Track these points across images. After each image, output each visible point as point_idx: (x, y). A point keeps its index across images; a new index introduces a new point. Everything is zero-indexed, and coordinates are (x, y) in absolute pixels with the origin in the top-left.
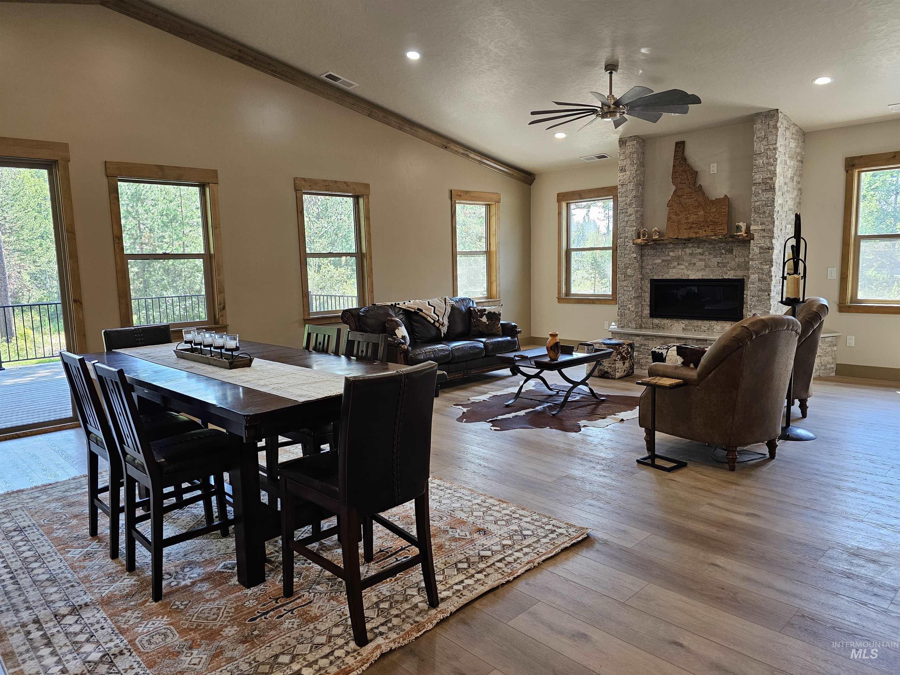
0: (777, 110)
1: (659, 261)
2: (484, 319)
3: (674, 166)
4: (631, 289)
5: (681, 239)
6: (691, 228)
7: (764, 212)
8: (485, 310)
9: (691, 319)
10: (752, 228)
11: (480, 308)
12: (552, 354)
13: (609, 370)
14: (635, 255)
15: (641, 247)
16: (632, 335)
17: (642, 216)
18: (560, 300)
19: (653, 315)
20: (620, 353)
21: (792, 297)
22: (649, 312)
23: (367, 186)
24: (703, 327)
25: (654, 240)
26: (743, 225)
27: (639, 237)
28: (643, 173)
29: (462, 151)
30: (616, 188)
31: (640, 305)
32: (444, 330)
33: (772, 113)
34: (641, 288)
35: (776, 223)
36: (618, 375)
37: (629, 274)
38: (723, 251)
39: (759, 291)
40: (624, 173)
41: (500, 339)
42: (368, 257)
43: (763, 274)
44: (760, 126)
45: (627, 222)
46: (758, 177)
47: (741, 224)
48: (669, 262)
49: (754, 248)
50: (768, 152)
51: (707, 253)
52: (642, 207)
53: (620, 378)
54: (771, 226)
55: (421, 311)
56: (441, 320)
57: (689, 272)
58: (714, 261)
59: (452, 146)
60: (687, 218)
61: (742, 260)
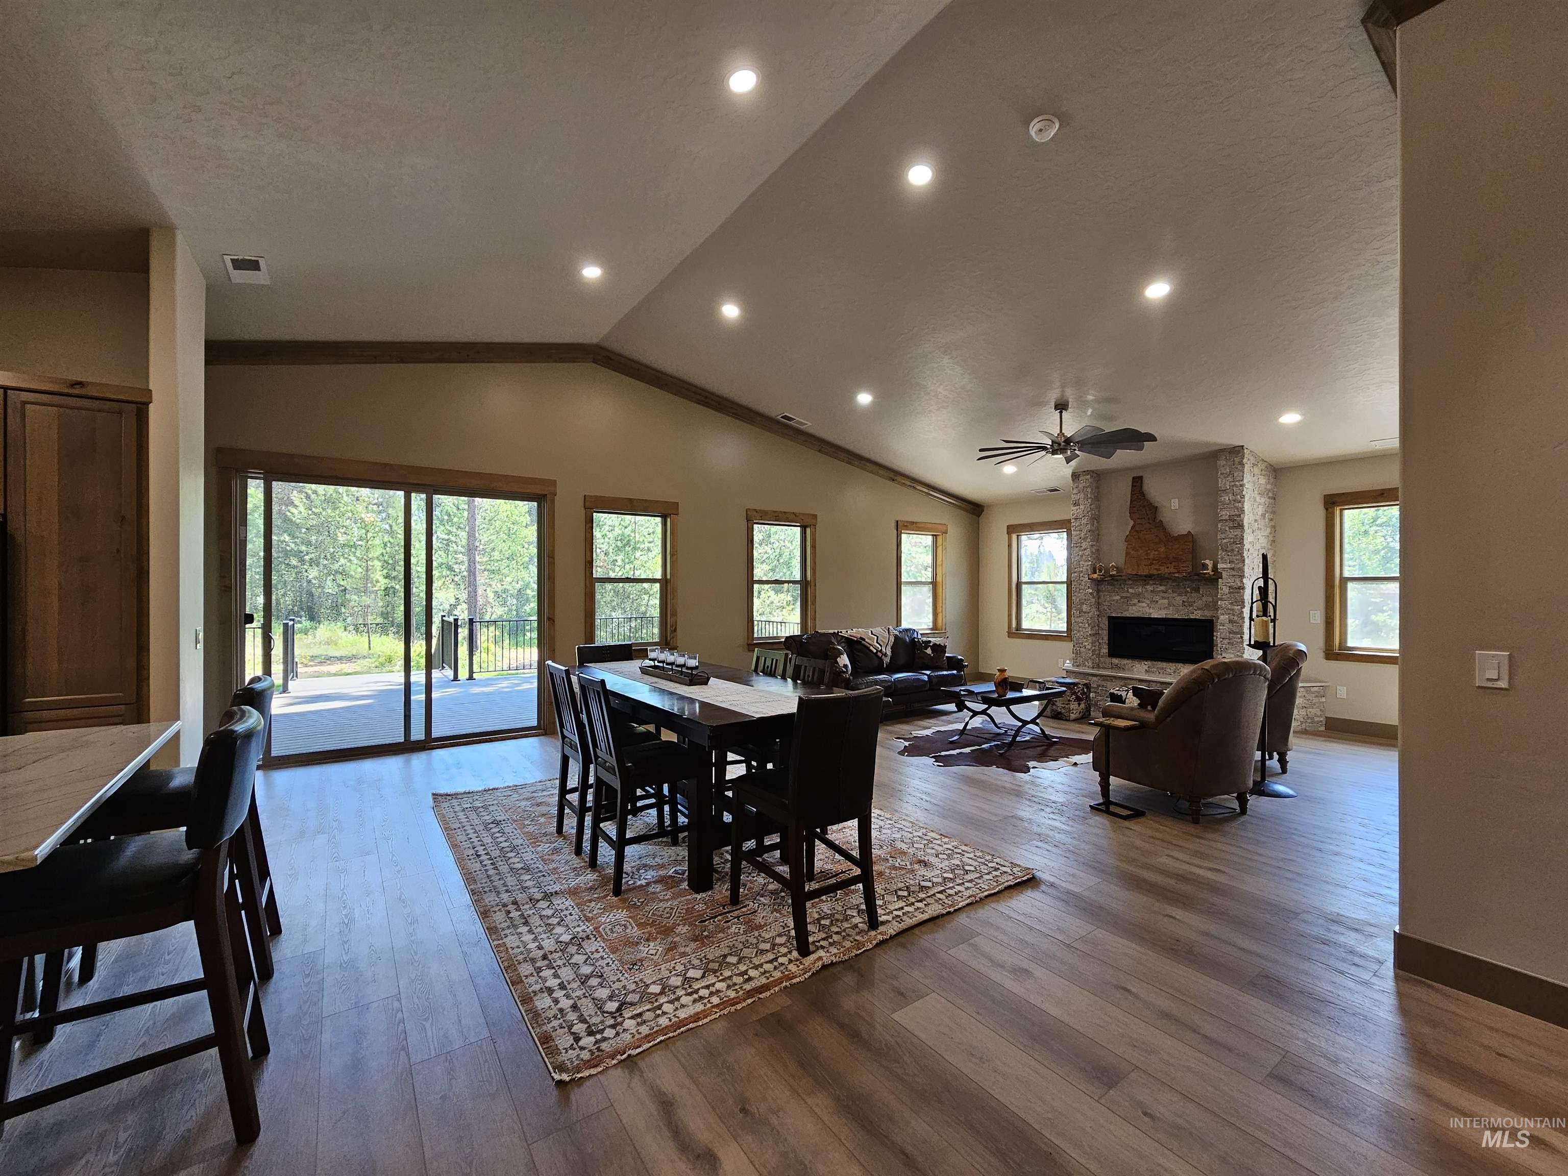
0: (1243, 446)
1: (1118, 597)
2: (929, 651)
3: (1131, 501)
4: (1087, 625)
5: (1141, 576)
6: (1152, 564)
7: (1233, 550)
8: (930, 642)
9: (1155, 661)
10: (1219, 566)
11: (924, 639)
12: (1000, 688)
13: (1063, 711)
14: (1091, 591)
15: (1098, 583)
16: (1088, 674)
17: (1098, 550)
18: (1010, 634)
19: (1111, 654)
20: (1075, 693)
21: (1260, 640)
22: (1106, 651)
23: (815, 517)
24: (1168, 670)
25: (1111, 576)
26: (1209, 563)
27: (1095, 573)
28: (1098, 508)
29: (909, 483)
30: (1069, 521)
31: (1097, 644)
32: (887, 660)
33: (1237, 449)
34: (1098, 626)
35: (1247, 561)
36: (1073, 716)
37: (1084, 610)
38: (1188, 589)
39: (1230, 633)
40: (1077, 507)
41: (945, 673)
42: (812, 584)
43: (1234, 615)
44: (1224, 462)
45: (1082, 556)
46: (1225, 514)
47: (1207, 562)
48: (1128, 599)
49: (1223, 588)
50: (1235, 488)
51: (1170, 591)
52: (1097, 541)
53: (1075, 720)
54: (1241, 565)
55: (864, 640)
56: (884, 650)
57: (1151, 610)
58: (1179, 599)
59: (899, 479)
60: (1147, 554)
61: (1210, 599)
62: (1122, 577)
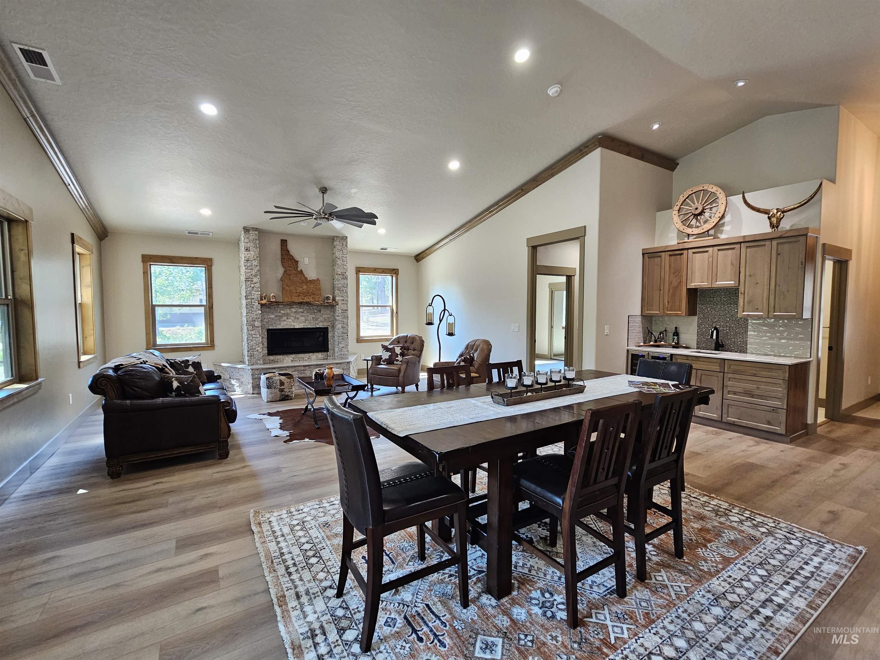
0: (347, 237)
1: (273, 316)
2: (191, 370)
3: (282, 255)
4: (259, 336)
6: (299, 296)
7: (343, 290)
9: (297, 354)
10: (337, 298)
14: (260, 312)
15: (261, 306)
19: (270, 353)
22: (267, 352)
24: (305, 358)
25: (272, 302)
26: (330, 297)
27: (262, 300)
30: (211, 260)
33: (344, 238)
34: (262, 335)
37: (256, 325)
38: (316, 311)
39: (342, 333)
40: (248, 252)
43: (344, 324)
44: (338, 243)
45: (253, 288)
48: (280, 317)
49: (338, 310)
50: (342, 258)
51: (305, 312)
54: (346, 298)
57: (295, 324)
58: (311, 317)
60: (296, 289)
61: (326, 316)
62: (277, 303)
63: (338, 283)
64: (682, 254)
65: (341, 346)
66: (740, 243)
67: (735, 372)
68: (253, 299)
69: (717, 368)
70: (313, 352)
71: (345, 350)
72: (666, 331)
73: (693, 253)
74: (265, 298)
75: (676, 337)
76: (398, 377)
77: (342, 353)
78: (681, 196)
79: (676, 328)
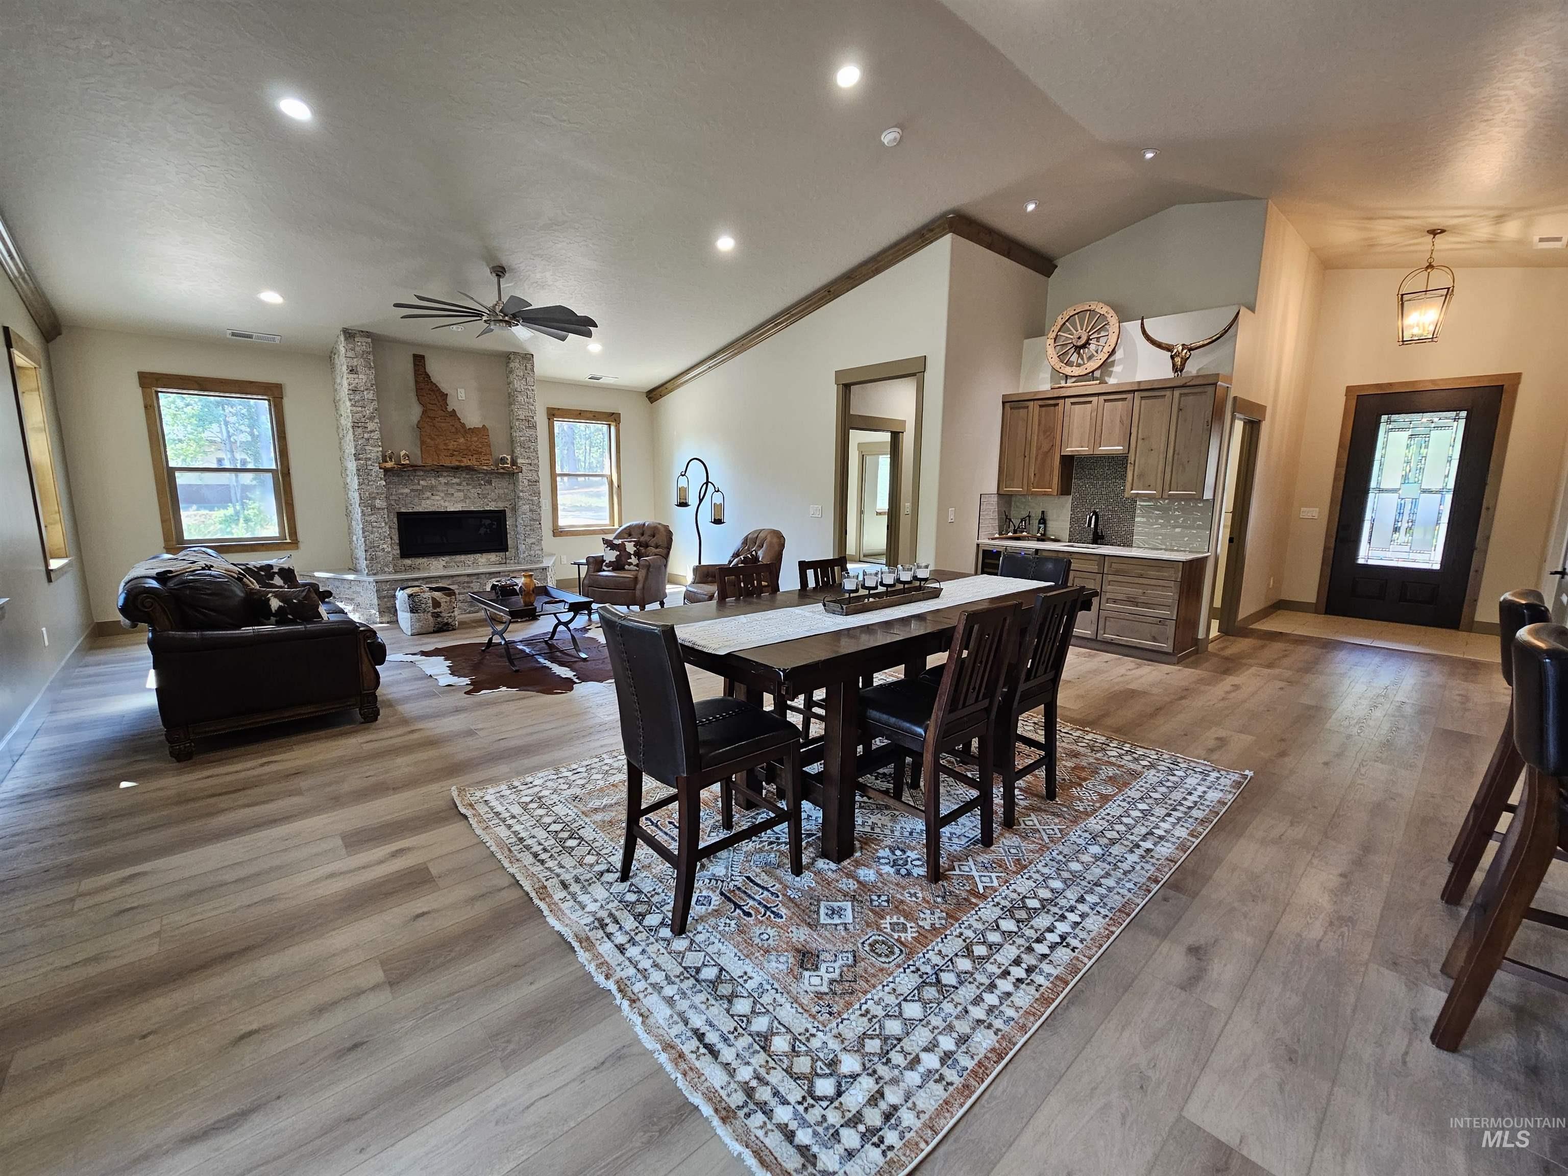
0: (532, 354)
1: (407, 491)
3: (416, 382)
4: (383, 524)
6: (452, 455)
7: (530, 447)
10: (520, 461)
14: (383, 482)
15: (384, 473)
19: (404, 554)
22: (398, 552)
25: (403, 466)
26: (508, 457)
27: (385, 461)
30: (279, 387)
31: (392, 545)
33: (527, 356)
34: (389, 523)
37: (379, 506)
38: (482, 482)
39: (530, 521)
40: (356, 376)
43: (533, 505)
44: (517, 365)
45: (368, 440)
47: (505, 456)
48: (421, 491)
49: (523, 479)
51: (464, 483)
57: (447, 504)
58: (474, 492)
60: (445, 444)
61: (501, 491)
62: (414, 468)
63: (521, 434)
64: (1057, 405)
65: (529, 541)
66: (1134, 391)
67: (1117, 573)
68: (370, 459)
69: (1094, 568)
70: (481, 551)
71: (538, 548)
72: (1029, 516)
73: (1072, 404)
74: (391, 459)
75: (1042, 526)
76: (634, 589)
77: (532, 552)
78: (1059, 318)
79: (1043, 512)
